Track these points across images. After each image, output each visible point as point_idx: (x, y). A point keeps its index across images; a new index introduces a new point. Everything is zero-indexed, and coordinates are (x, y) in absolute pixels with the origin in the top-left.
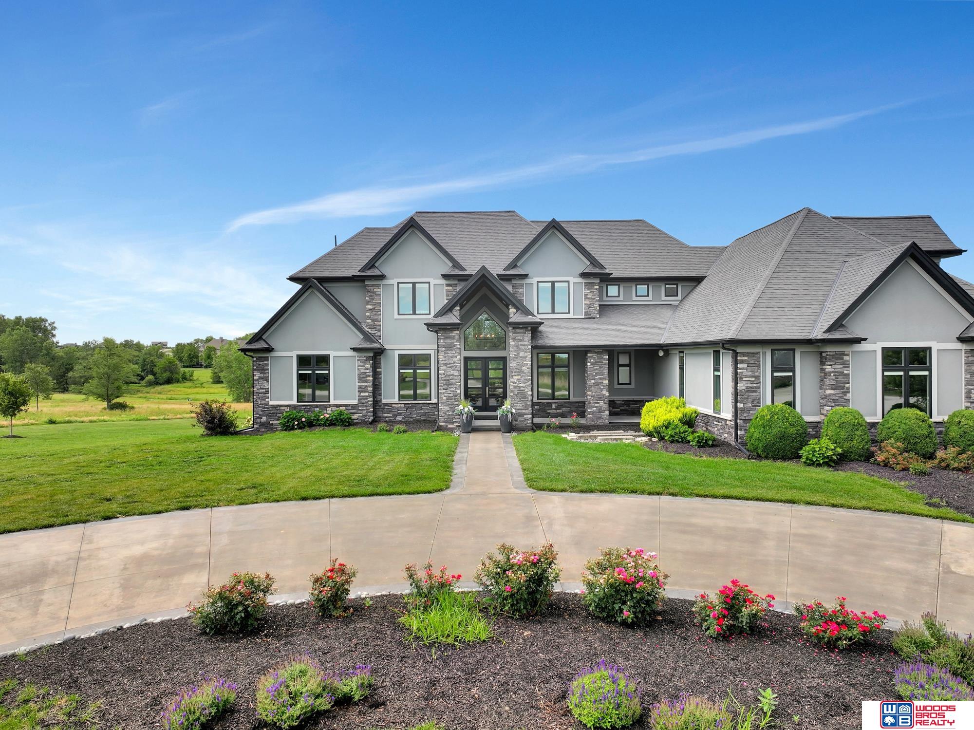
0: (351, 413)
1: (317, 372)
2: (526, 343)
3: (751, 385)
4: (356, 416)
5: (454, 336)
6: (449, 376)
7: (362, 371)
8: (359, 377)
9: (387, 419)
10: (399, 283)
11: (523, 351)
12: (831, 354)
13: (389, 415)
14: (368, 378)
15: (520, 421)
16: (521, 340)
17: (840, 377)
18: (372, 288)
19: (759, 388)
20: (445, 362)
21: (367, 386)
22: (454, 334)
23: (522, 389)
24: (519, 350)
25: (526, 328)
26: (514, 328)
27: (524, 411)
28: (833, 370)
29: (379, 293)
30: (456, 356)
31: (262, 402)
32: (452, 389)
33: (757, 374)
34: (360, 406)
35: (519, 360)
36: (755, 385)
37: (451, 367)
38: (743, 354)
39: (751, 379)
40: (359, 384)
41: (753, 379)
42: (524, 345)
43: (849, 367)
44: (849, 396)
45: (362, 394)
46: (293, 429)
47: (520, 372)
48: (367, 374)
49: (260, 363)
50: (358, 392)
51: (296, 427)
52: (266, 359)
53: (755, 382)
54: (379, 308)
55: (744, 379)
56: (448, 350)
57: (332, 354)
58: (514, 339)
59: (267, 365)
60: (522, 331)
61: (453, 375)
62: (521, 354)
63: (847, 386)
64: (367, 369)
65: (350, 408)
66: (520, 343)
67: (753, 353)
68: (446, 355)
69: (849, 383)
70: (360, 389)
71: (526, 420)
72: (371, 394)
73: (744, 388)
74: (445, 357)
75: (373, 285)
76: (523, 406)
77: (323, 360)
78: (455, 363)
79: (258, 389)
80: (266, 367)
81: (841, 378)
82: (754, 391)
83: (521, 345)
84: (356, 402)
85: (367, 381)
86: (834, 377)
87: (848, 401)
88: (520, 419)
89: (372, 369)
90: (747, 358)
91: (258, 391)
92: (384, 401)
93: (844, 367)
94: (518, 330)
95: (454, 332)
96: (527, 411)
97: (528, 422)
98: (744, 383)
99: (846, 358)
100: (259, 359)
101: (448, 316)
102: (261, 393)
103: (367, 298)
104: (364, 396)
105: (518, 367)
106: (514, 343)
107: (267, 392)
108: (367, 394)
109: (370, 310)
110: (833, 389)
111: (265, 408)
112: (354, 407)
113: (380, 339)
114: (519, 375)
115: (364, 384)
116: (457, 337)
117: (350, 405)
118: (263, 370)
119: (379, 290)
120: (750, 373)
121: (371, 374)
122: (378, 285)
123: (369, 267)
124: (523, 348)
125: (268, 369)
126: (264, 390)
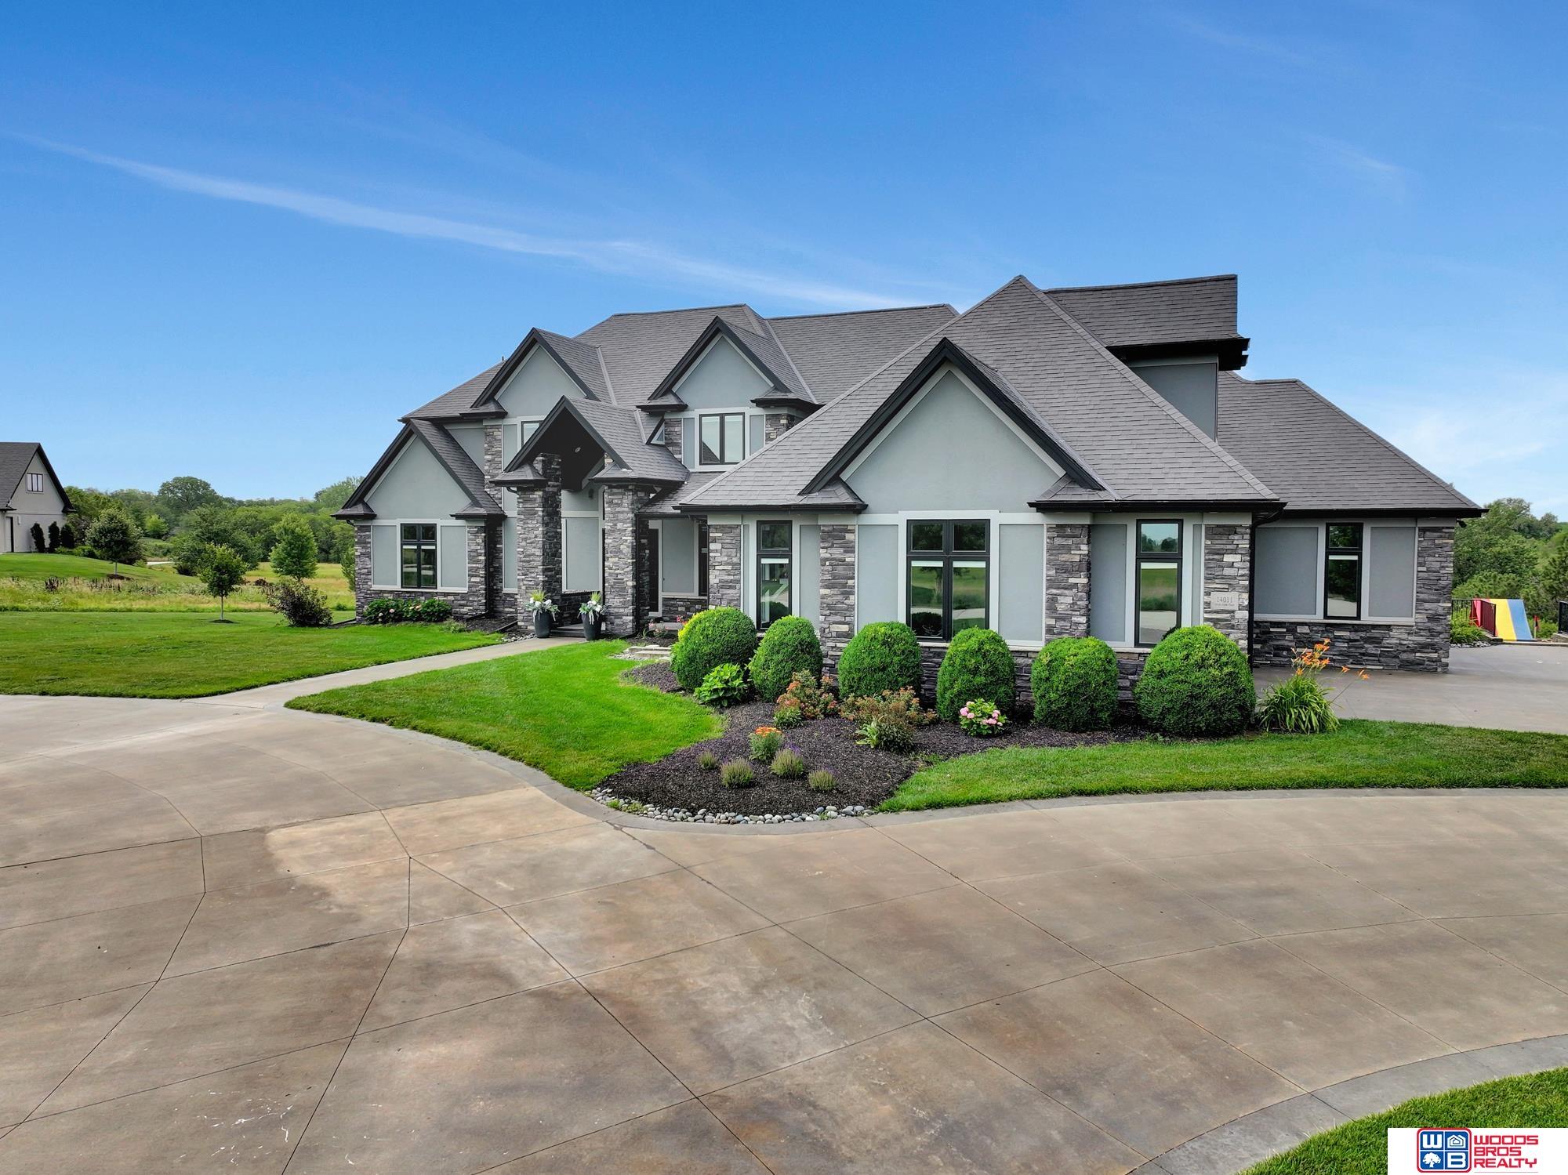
0: (460, 605)
1: (423, 547)
2: (626, 509)
3: (726, 578)
4: (465, 610)
5: (535, 499)
6: (529, 555)
7: (472, 548)
8: (470, 556)
9: (508, 615)
10: (523, 423)
11: (621, 521)
12: (826, 529)
13: (511, 610)
14: (480, 558)
15: (617, 625)
16: (619, 505)
17: (840, 568)
18: (491, 430)
19: (738, 581)
20: (524, 536)
21: (478, 568)
22: (535, 496)
23: (619, 577)
24: (615, 521)
25: (626, 488)
26: (610, 487)
27: (622, 610)
28: (828, 555)
29: (499, 437)
30: (538, 528)
31: (365, 586)
32: (533, 575)
33: (735, 560)
34: (470, 596)
35: (617, 535)
36: (732, 577)
37: (531, 543)
38: (718, 528)
39: (726, 567)
40: (470, 565)
41: (730, 567)
42: (622, 512)
43: (854, 552)
44: (853, 600)
45: (473, 579)
46: (376, 622)
47: (618, 552)
48: (479, 551)
49: (362, 534)
50: (469, 575)
51: (380, 620)
52: (368, 528)
53: (732, 572)
54: (499, 459)
55: (717, 568)
56: (528, 519)
57: (439, 523)
58: (611, 503)
59: (369, 537)
60: (620, 491)
61: (533, 554)
62: (619, 526)
63: (850, 582)
64: (478, 544)
65: (459, 597)
66: (617, 509)
67: (731, 527)
68: (526, 526)
69: (853, 578)
70: (470, 573)
71: (625, 624)
72: (483, 579)
73: (717, 581)
74: (525, 529)
75: (492, 427)
76: (620, 602)
77: (429, 532)
78: (536, 537)
79: (359, 569)
80: (368, 540)
81: (840, 570)
82: (730, 587)
83: (619, 512)
84: (465, 590)
85: (478, 562)
86: (830, 568)
87: (851, 608)
88: (617, 621)
89: (483, 544)
90: (720, 535)
91: (359, 571)
92: (506, 590)
93: (846, 552)
94: (615, 490)
95: (536, 493)
96: (627, 611)
97: (628, 627)
98: (717, 573)
99: (849, 536)
100: (361, 528)
101: (523, 470)
102: (363, 574)
103: (486, 445)
104: (475, 582)
105: (616, 544)
106: (609, 509)
107: (369, 573)
108: (477, 579)
109: (489, 461)
110: (827, 587)
111: (367, 594)
112: (463, 596)
113: (501, 503)
114: (615, 556)
115: (474, 565)
116: (539, 500)
117: (459, 593)
118: (364, 543)
119: (499, 433)
120: (726, 559)
121: (483, 551)
122: (498, 427)
123: (484, 400)
124: (621, 516)
125: (370, 543)
126: (366, 570)
